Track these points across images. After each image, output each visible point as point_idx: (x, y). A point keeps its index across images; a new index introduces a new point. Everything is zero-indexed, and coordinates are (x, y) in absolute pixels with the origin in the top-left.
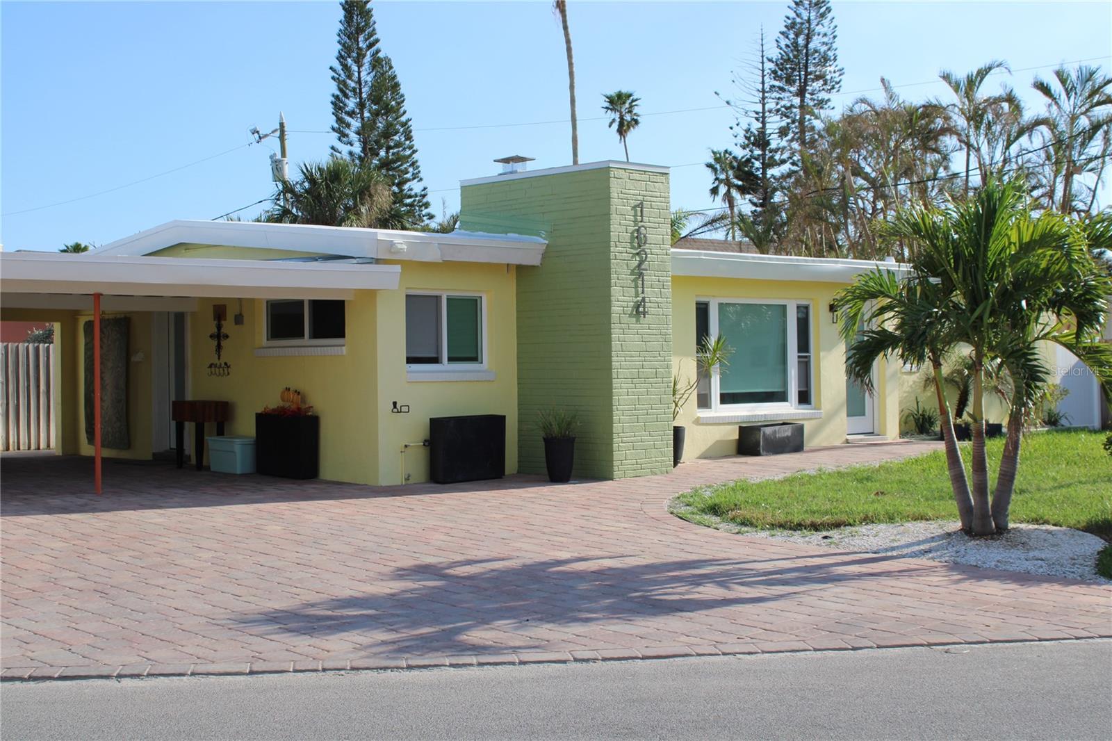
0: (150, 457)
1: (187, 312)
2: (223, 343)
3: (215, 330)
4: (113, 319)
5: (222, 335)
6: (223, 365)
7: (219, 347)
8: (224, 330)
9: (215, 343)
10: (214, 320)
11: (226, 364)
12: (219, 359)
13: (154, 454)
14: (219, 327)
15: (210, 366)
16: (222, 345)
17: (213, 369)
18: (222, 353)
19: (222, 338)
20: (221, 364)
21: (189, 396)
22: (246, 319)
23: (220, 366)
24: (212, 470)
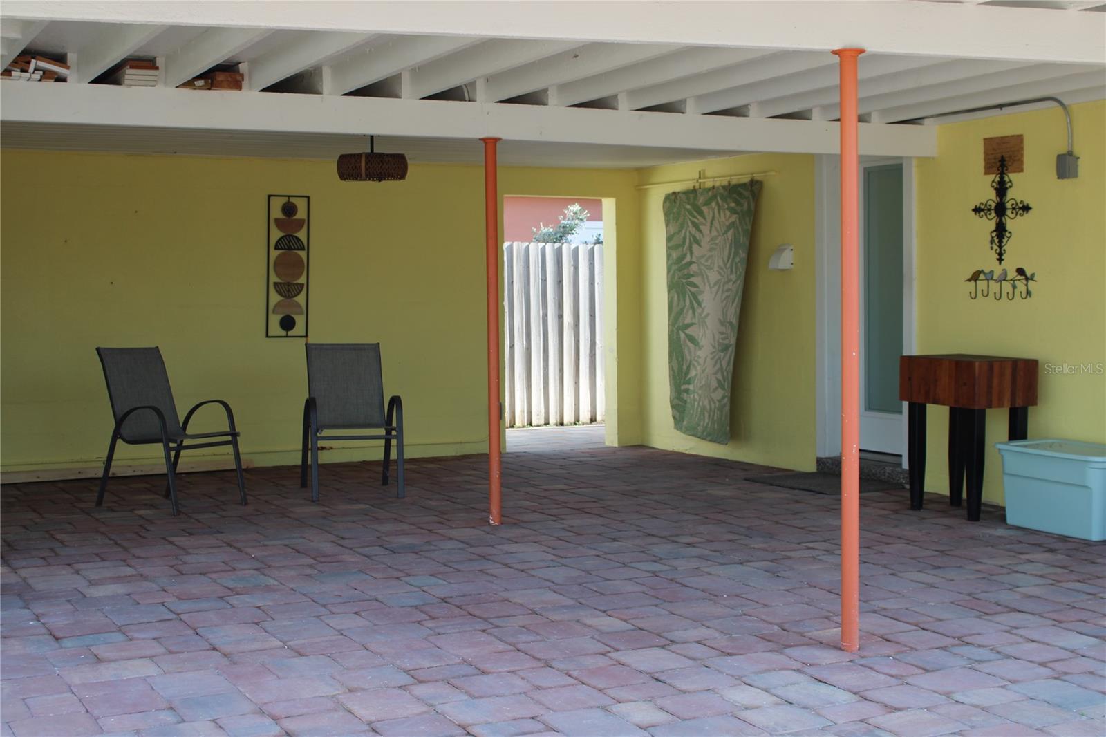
0: (811, 467)
1: (910, 158)
2: (1011, 223)
3: (990, 196)
4: (724, 187)
5: (1009, 205)
6: (1012, 274)
7: (1001, 231)
8: (1014, 195)
9: (991, 224)
10: (987, 172)
11: (1021, 271)
12: (1000, 260)
13: (820, 461)
14: (1001, 189)
15: (975, 277)
16: (1008, 227)
17: (982, 284)
18: (1009, 246)
19: (1009, 212)
20: (1005, 273)
21: (914, 346)
22: (1083, 166)
23: (1003, 277)
24: (1010, 521)
